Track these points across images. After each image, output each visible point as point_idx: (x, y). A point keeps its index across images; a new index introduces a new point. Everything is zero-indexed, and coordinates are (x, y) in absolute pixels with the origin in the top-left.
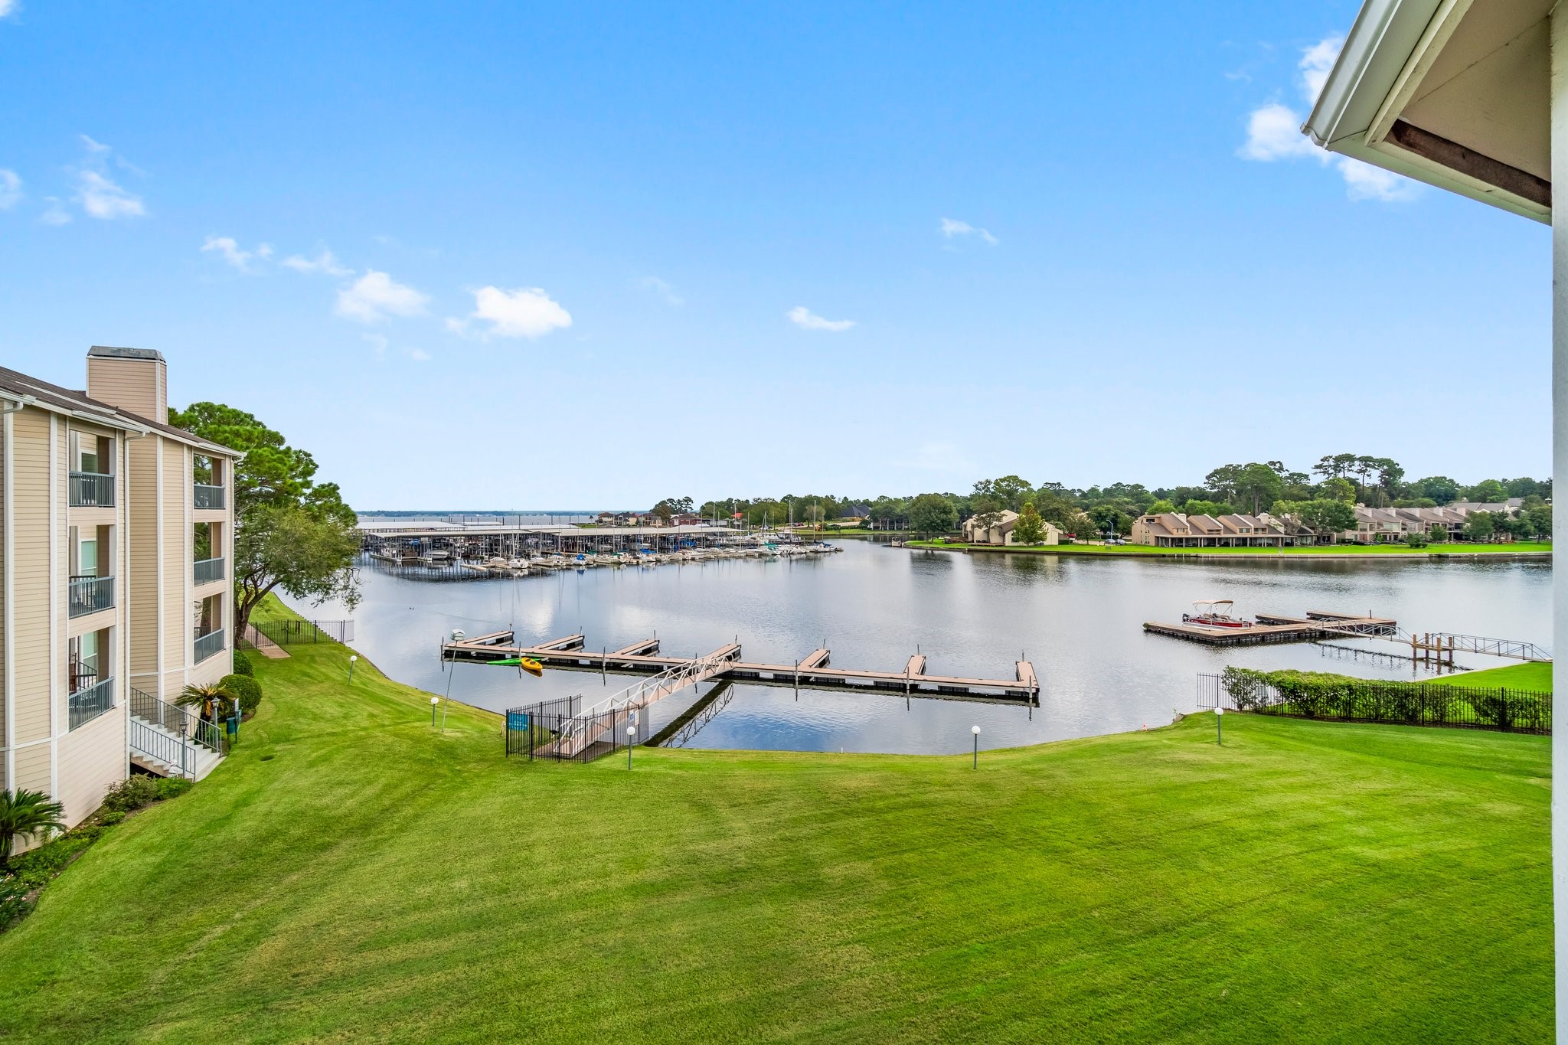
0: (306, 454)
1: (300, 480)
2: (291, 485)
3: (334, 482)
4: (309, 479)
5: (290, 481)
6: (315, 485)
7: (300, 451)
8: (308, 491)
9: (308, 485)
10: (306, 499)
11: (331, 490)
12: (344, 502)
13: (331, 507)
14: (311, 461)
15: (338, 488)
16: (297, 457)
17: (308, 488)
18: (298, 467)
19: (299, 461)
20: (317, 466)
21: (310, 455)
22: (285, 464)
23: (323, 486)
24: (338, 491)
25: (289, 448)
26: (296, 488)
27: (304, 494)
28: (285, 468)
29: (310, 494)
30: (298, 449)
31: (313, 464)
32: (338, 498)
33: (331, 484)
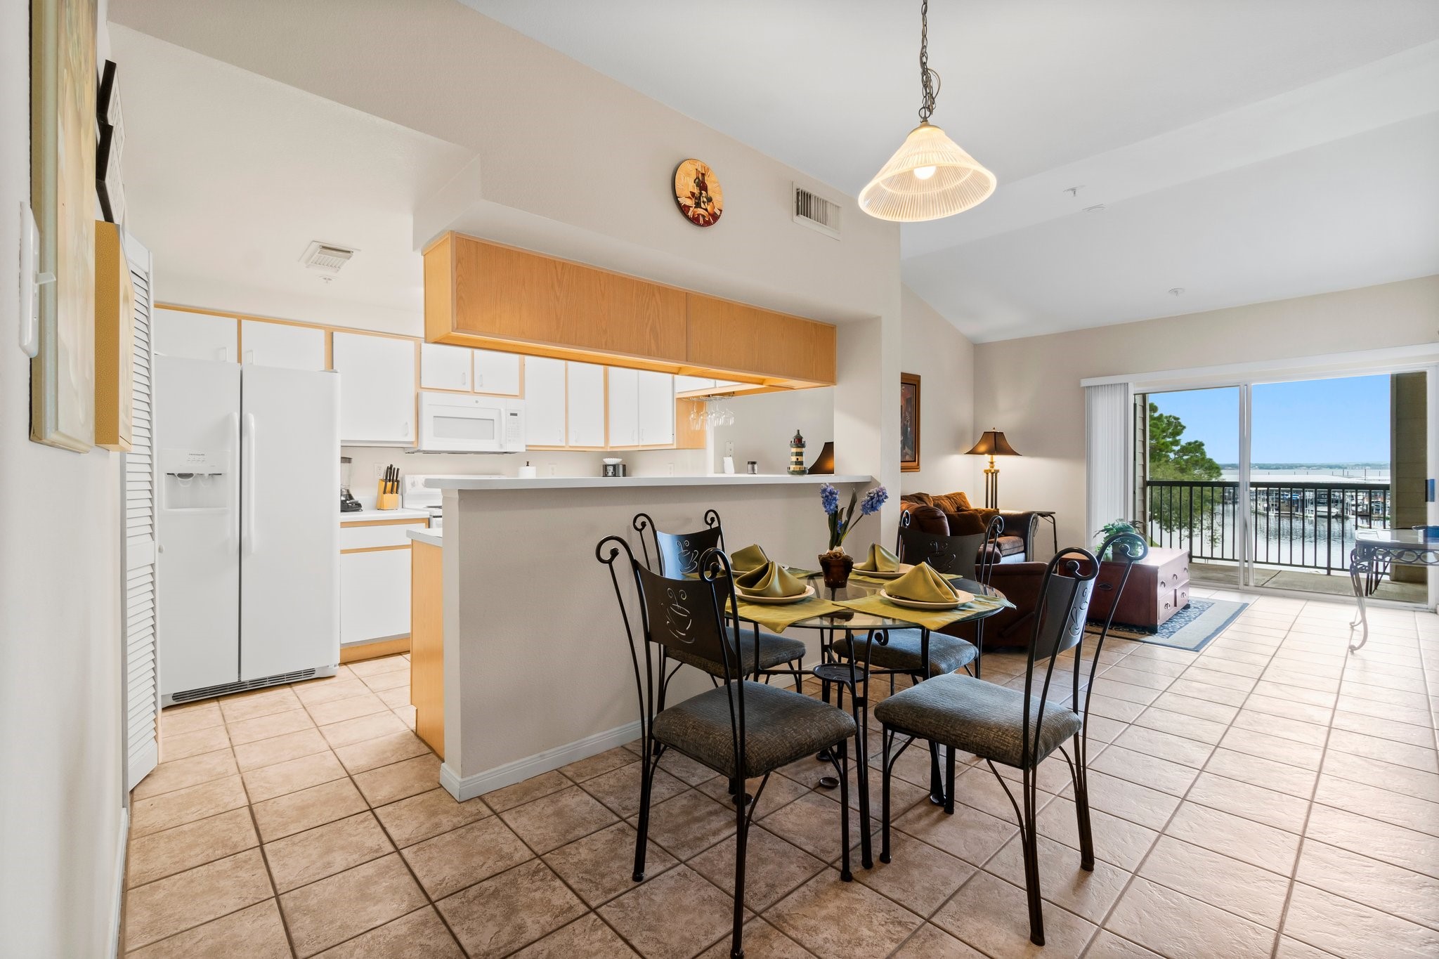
0: (1177, 419)
1: (1170, 440)
2: (1163, 444)
3: (1200, 440)
4: (1178, 438)
5: (1163, 441)
6: (1183, 443)
7: (1170, 416)
8: (1176, 448)
9: (1176, 443)
10: (1175, 454)
11: (1197, 447)
12: (1208, 456)
13: (1197, 461)
14: (1179, 423)
15: (1203, 445)
16: (1168, 421)
17: (1177, 445)
18: (1169, 429)
19: (1169, 423)
20: (1184, 427)
21: (1178, 419)
22: (1158, 428)
23: (1190, 444)
24: (1204, 447)
25: (1161, 415)
26: (1167, 446)
27: (1174, 451)
28: (1159, 431)
29: (1178, 451)
30: (1168, 415)
31: (1181, 426)
32: (1203, 453)
33: (1196, 442)
